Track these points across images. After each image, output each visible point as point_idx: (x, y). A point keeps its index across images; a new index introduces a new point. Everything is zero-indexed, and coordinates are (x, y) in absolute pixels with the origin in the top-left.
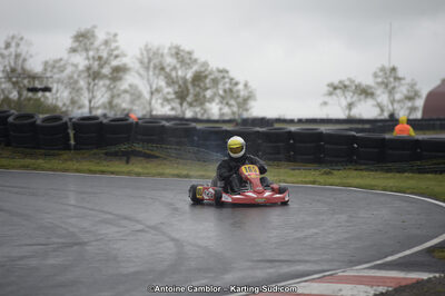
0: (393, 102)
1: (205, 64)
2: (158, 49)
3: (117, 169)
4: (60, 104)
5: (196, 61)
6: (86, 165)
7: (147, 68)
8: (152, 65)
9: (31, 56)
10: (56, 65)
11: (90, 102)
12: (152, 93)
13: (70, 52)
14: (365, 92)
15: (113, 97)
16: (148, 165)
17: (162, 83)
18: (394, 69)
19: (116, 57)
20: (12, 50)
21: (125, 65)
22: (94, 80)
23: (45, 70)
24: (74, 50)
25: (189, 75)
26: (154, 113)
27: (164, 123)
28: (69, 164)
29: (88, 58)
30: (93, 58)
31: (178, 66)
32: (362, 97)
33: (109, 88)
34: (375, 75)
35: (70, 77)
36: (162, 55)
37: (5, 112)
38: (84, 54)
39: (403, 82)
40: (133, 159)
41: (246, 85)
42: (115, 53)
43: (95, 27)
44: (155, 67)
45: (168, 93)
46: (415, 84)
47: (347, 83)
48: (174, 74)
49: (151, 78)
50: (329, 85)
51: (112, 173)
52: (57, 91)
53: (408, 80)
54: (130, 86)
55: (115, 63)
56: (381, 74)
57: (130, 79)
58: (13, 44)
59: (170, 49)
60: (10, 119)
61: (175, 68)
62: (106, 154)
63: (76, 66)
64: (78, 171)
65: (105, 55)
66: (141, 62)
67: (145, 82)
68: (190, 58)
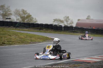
0: (67, 24)
1: (29, 14)
12: (17, 20)
17: (19, 18)
18: (68, 17)
19: (9, 11)
29: (3, 11)
31: (23, 14)
32: (61, 23)
34: (64, 18)
36: (20, 11)
39: (70, 20)
41: (35, 19)
44: (18, 14)
45: (21, 20)
46: (72, 20)
47: (58, 19)
48: (22, 16)
50: (54, 20)
53: (71, 20)
55: (9, 13)
59: (21, 10)
65: (7, 10)
66: (15, 13)
67: (16, 17)
68: (26, 12)
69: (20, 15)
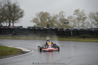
2: (93, 13)
3: (82, 40)
4: (71, 26)
6: (75, 40)
7: (91, 17)
8: (92, 17)
9: (65, 16)
10: (71, 17)
11: (78, 25)
12: (92, 23)
13: (73, 14)
15: (83, 24)
16: (89, 39)
17: (94, 21)
19: (84, 15)
20: (61, 14)
21: (86, 17)
22: (79, 21)
23: (68, 19)
24: (74, 14)
26: (93, 27)
27: (92, 30)
28: (71, 39)
30: (79, 15)
33: (82, 22)
35: (74, 20)
37: (57, 28)
38: (77, 15)
40: (85, 38)
42: (84, 14)
43: (79, 9)
45: (96, 23)
49: (92, 20)
51: (81, 41)
52: (71, 23)
54: (87, 21)
55: (84, 16)
57: (87, 20)
58: (61, 13)
60: (58, 30)
62: (79, 37)
63: (75, 17)
64: (73, 41)
65: (81, 15)
67: (90, 21)
69: (95, 17)
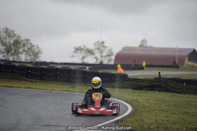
0: (102, 57)
1: (19, 36)
5: (15, 35)
14: (90, 52)
18: (103, 43)
25: (12, 42)
31: (7, 37)
32: (89, 54)
34: (95, 45)
39: (107, 48)
41: (37, 47)
46: (111, 49)
47: (82, 48)
48: (4, 41)
50: (75, 48)
53: (109, 48)
56: (97, 44)
59: (3, 29)
61: (5, 38)
68: (13, 34)
